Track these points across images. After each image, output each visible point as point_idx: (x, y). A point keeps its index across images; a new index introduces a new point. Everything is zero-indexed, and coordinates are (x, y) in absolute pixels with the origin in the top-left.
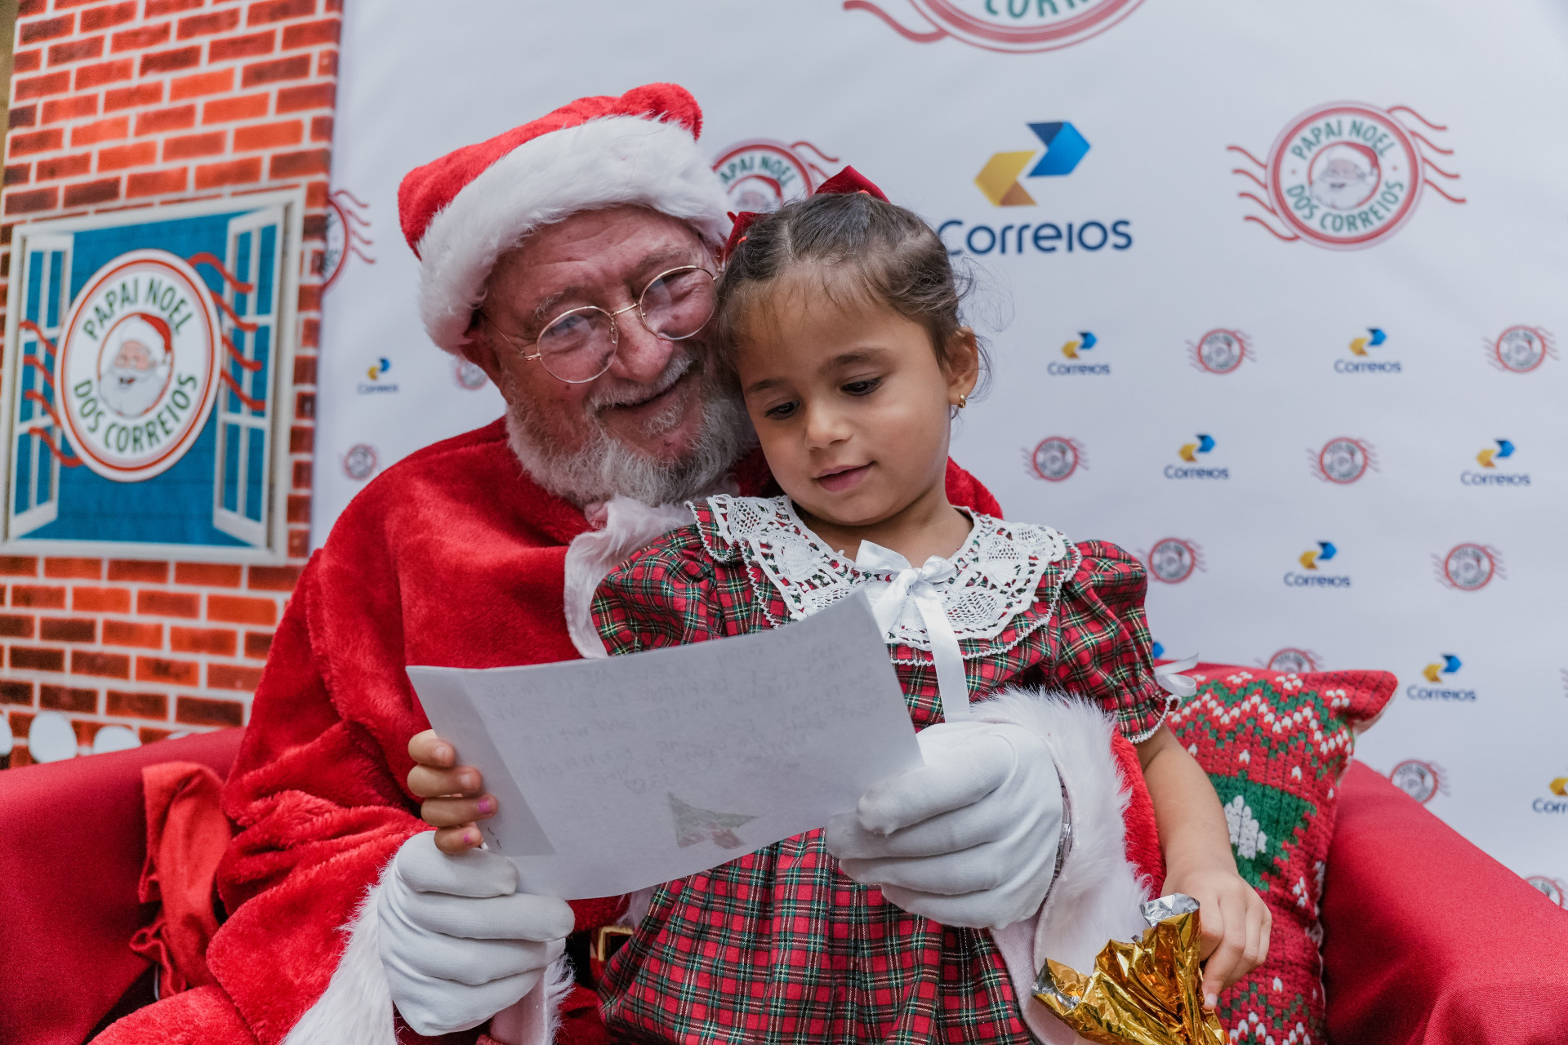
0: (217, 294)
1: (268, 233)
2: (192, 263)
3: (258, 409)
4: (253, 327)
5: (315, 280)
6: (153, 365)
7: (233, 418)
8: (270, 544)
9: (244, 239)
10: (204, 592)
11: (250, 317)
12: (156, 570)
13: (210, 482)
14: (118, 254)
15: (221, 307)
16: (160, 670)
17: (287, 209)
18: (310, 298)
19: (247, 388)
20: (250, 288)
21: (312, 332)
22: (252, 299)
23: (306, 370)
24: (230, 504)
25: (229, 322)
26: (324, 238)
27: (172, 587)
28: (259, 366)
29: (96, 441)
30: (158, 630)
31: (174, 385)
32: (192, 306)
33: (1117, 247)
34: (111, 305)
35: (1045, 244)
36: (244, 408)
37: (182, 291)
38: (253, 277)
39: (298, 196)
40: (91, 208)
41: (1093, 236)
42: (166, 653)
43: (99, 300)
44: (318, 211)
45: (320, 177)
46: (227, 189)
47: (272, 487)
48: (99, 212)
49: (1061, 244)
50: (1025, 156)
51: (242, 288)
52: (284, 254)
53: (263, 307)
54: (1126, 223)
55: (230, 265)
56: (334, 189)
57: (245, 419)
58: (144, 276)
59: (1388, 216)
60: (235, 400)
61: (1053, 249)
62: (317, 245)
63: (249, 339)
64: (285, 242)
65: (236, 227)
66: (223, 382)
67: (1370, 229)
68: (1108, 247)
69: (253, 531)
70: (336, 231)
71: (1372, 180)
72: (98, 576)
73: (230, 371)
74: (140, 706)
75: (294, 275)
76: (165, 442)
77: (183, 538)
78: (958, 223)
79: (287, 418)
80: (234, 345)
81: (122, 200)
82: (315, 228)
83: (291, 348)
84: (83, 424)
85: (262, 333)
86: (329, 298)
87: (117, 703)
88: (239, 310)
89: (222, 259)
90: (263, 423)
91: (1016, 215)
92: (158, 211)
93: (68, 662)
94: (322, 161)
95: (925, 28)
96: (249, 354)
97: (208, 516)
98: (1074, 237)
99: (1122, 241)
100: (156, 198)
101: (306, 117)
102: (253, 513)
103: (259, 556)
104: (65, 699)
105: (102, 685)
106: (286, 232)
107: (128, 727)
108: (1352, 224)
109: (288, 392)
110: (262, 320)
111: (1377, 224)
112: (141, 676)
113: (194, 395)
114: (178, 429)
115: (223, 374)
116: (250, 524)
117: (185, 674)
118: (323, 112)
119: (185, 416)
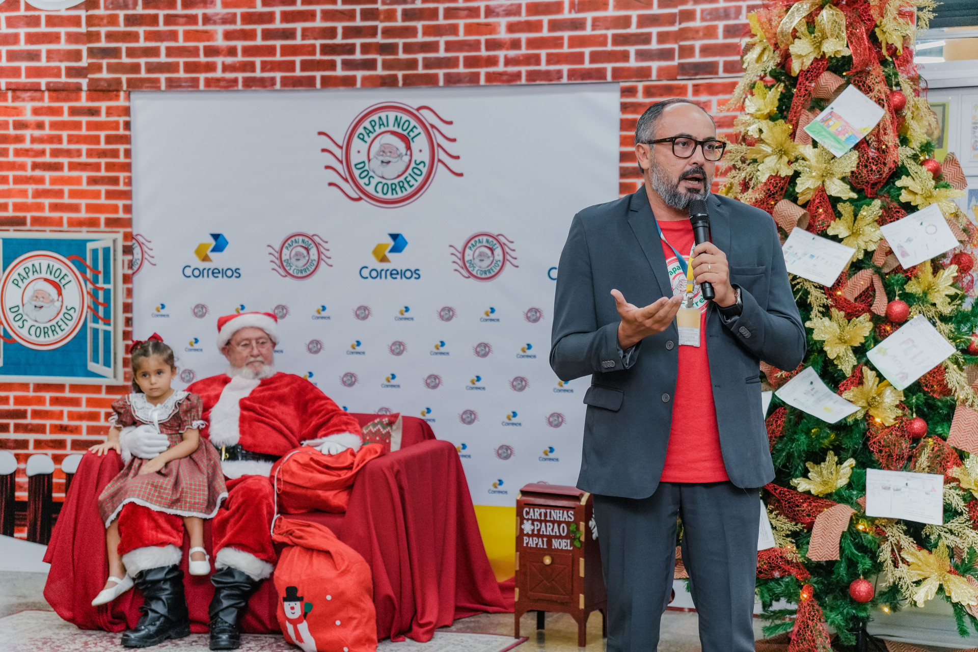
0: (84, 274)
1: (106, 251)
2: (69, 259)
3: (107, 321)
4: (102, 289)
5: (130, 272)
6: (52, 301)
7: (95, 326)
8: (115, 376)
9: (95, 252)
10: (84, 396)
11: (101, 284)
12: (60, 387)
13: (86, 352)
14: (28, 251)
15: (86, 279)
16: (63, 429)
17: (115, 241)
18: (127, 279)
19: (101, 312)
20: (100, 272)
21: (129, 293)
22: (101, 277)
23: (128, 308)
24: (96, 360)
25: (90, 286)
26: (132, 254)
27: (67, 394)
28: (106, 304)
29: (24, 332)
30: (62, 412)
31: (64, 310)
32: (71, 277)
33: (416, 278)
34: (27, 273)
35: (394, 276)
36: (100, 321)
37: (65, 271)
38: (101, 268)
39: (120, 237)
40: (11, 228)
41: (408, 274)
42: (65, 422)
43: (20, 270)
44: (129, 243)
45: (128, 230)
46: (84, 229)
47: (115, 354)
48: (15, 230)
49: (399, 276)
50: (388, 245)
51: (96, 272)
52: (115, 260)
53: (107, 280)
54: (418, 270)
55: (89, 262)
56: (134, 233)
57: (101, 326)
58: (45, 262)
59: (496, 271)
60: (96, 319)
61: (396, 278)
62: (130, 257)
63: (101, 294)
64: (115, 255)
65: (90, 246)
66: (89, 310)
67: (490, 275)
68: (413, 279)
69: (109, 371)
70: (137, 251)
71: (491, 259)
72: (28, 391)
73: (92, 306)
74: (51, 444)
75: (120, 269)
76: (61, 334)
77: (73, 374)
78: (367, 267)
79: (121, 327)
80: (94, 296)
81: (28, 227)
82: (128, 250)
83: (121, 299)
84: (15, 325)
85: (107, 292)
86: (136, 279)
87: (39, 444)
88: (95, 281)
89: (85, 259)
90: (110, 328)
91: (385, 266)
92: (48, 234)
93: (12, 428)
94: (128, 223)
95: (356, 196)
96: (101, 299)
97: (86, 366)
98: (402, 274)
99: (417, 276)
100: (48, 229)
101: (120, 203)
102: (107, 364)
103: (112, 382)
104: (10, 444)
105: (31, 437)
106: (115, 251)
107: (46, 454)
108: (485, 272)
109: (121, 317)
110: (106, 286)
111: (493, 274)
112: (51, 432)
113: (75, 316)
114: (67, 329)
115: (89, 307)
116: (106, 368)
117: (76, 430)
118: (127, 202)
119: (71, 324)
